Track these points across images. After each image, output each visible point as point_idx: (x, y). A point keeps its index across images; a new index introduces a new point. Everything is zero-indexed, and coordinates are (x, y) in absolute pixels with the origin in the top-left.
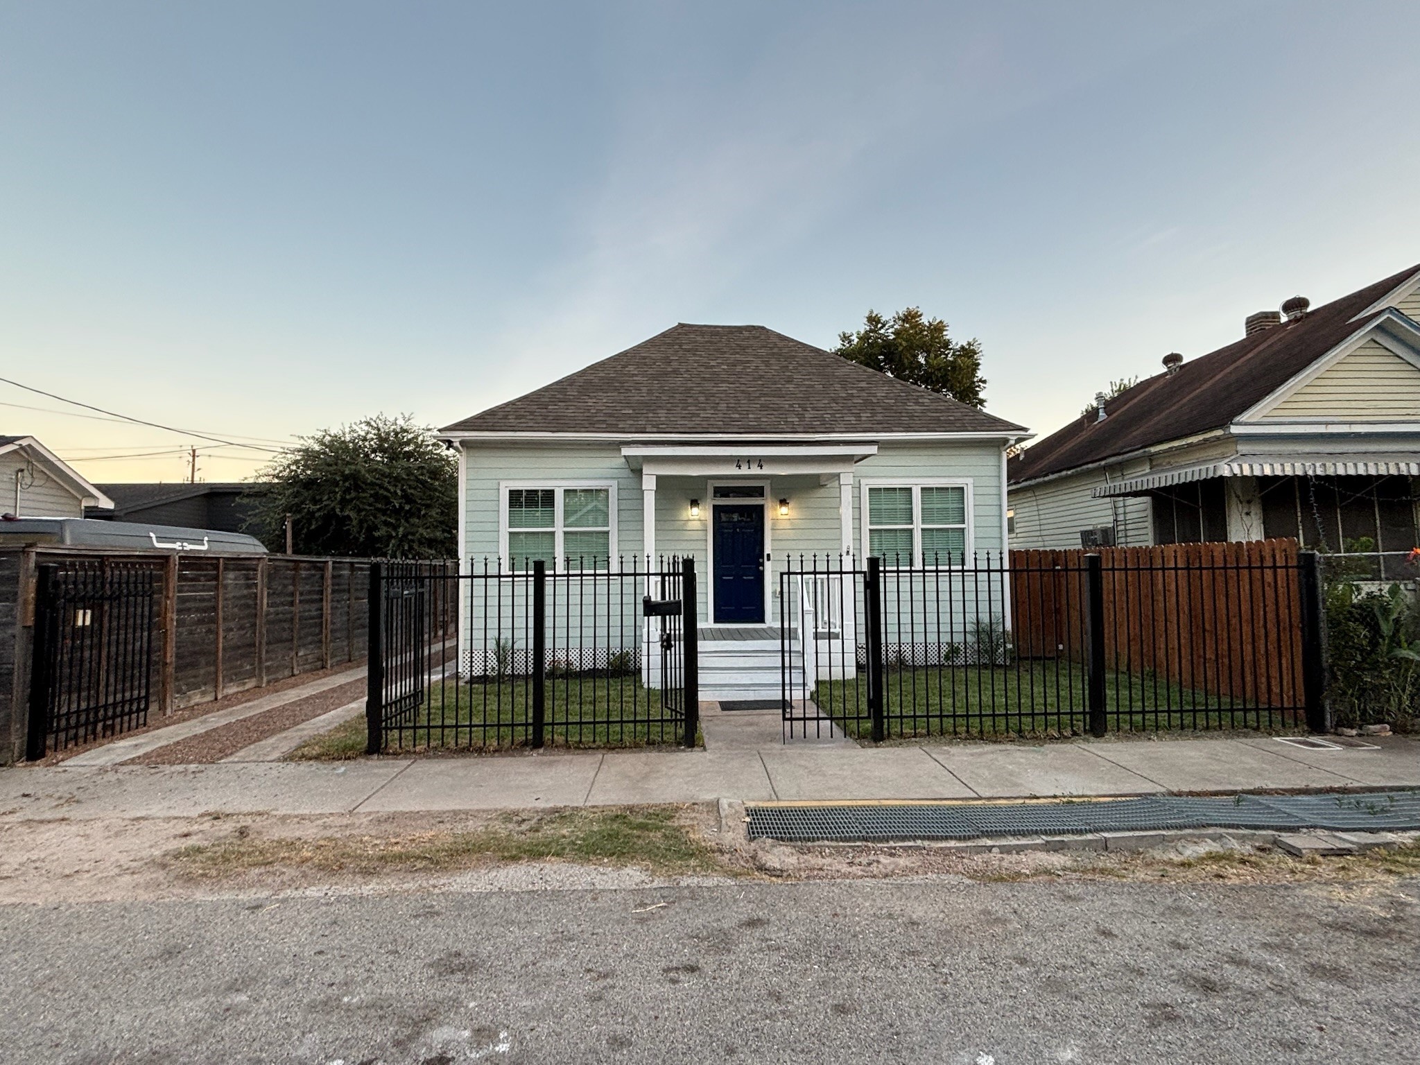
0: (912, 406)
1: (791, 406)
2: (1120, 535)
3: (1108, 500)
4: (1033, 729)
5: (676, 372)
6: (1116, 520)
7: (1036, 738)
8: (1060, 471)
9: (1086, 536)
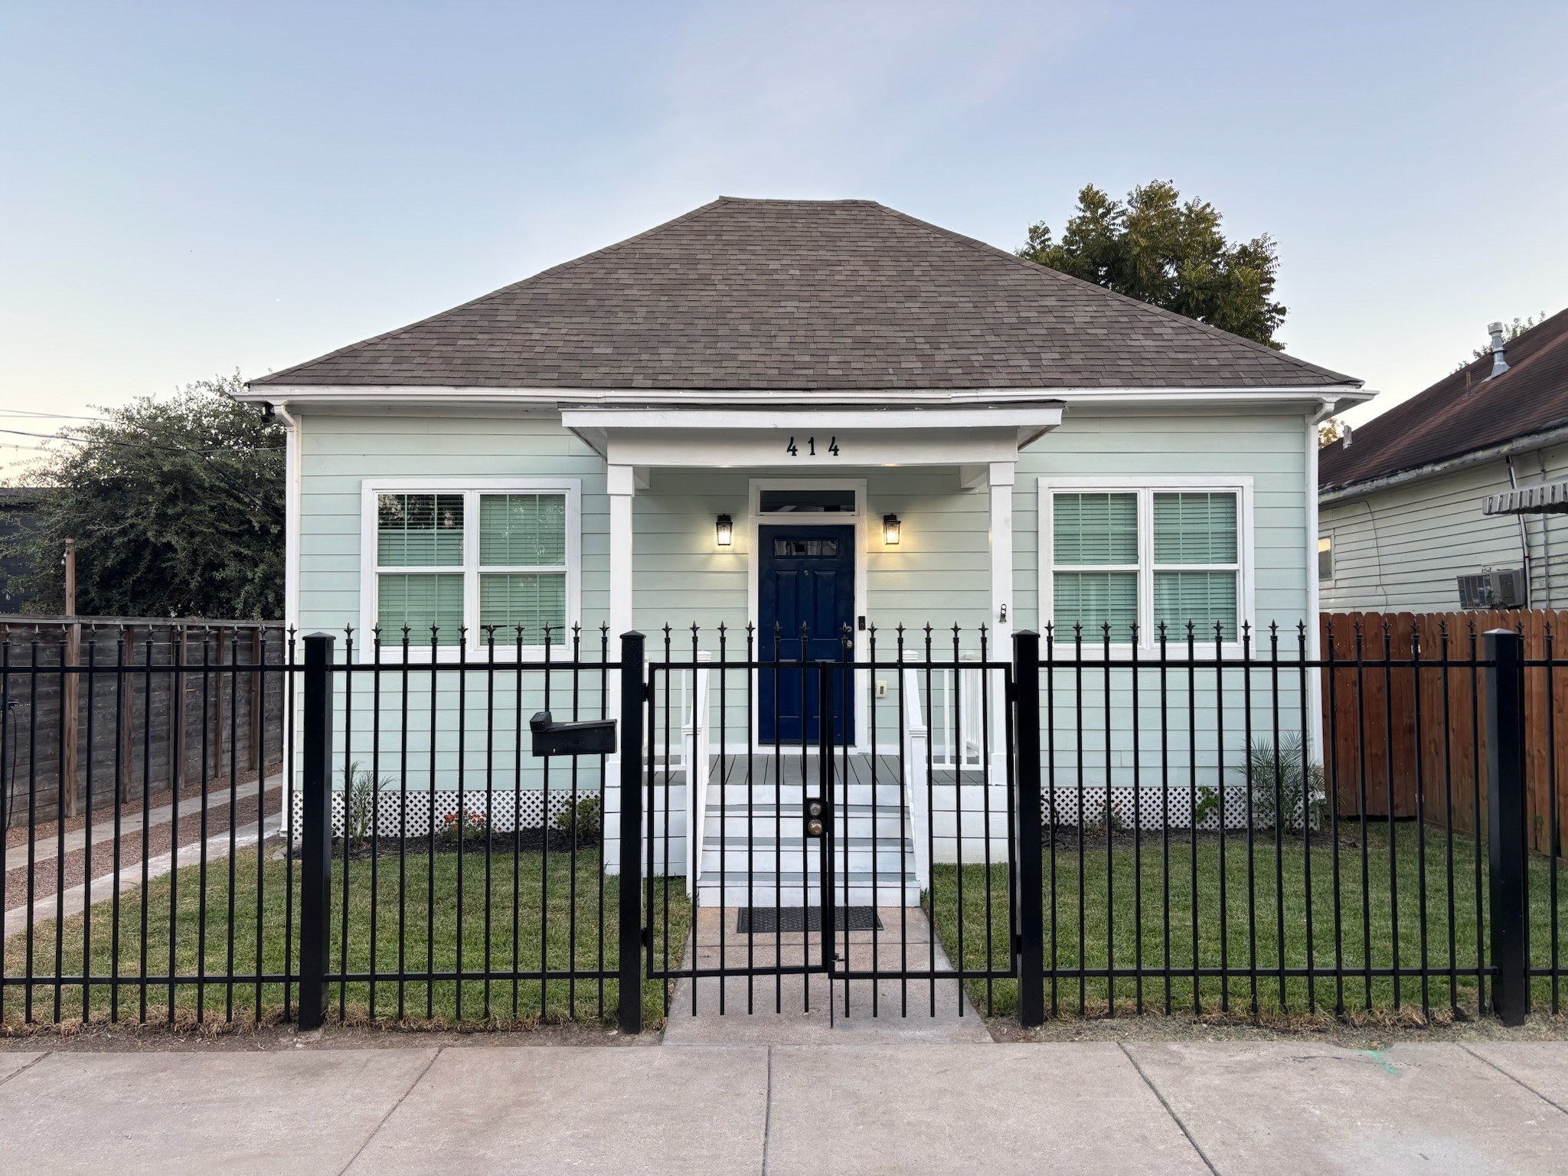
0: (1139, 340)
1: (911, 340)
2: (1536, 585)
3: (1514, 518)
4: (1369, 1005)
5: (705, 280)
6: (1528, 558)
7: (1376, 1025)
8: (1419, 466)
9: (1470, 587)
